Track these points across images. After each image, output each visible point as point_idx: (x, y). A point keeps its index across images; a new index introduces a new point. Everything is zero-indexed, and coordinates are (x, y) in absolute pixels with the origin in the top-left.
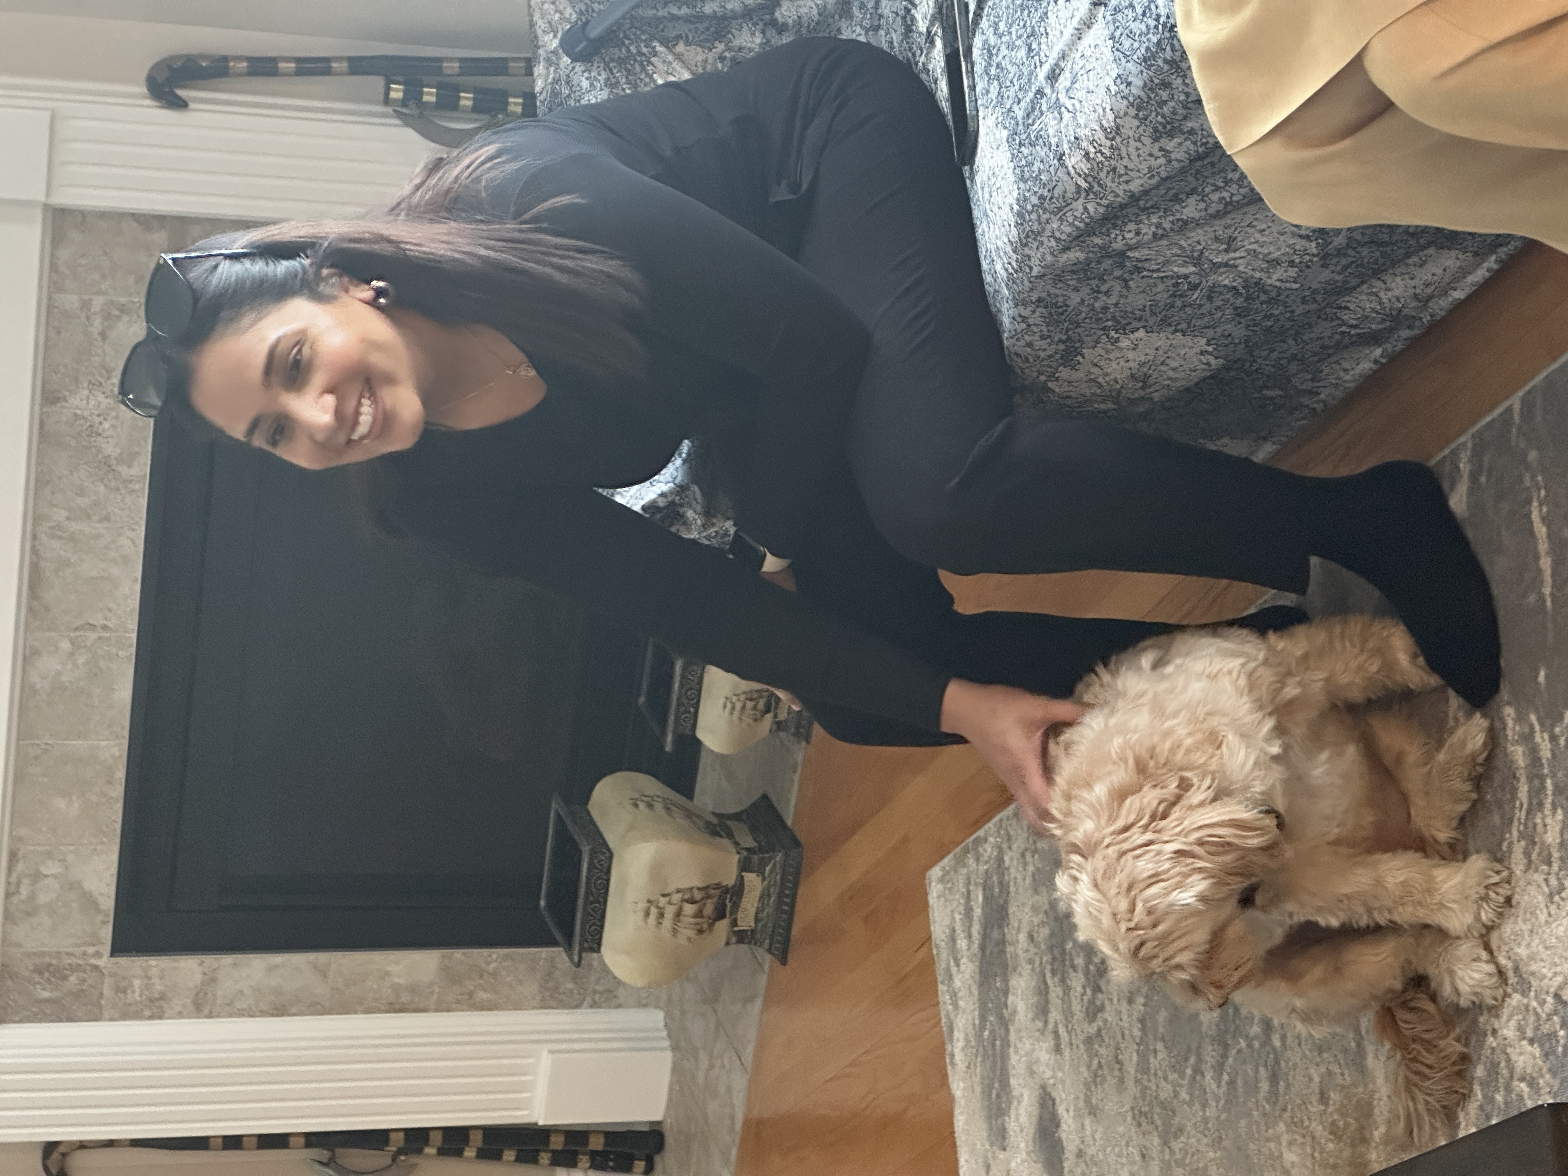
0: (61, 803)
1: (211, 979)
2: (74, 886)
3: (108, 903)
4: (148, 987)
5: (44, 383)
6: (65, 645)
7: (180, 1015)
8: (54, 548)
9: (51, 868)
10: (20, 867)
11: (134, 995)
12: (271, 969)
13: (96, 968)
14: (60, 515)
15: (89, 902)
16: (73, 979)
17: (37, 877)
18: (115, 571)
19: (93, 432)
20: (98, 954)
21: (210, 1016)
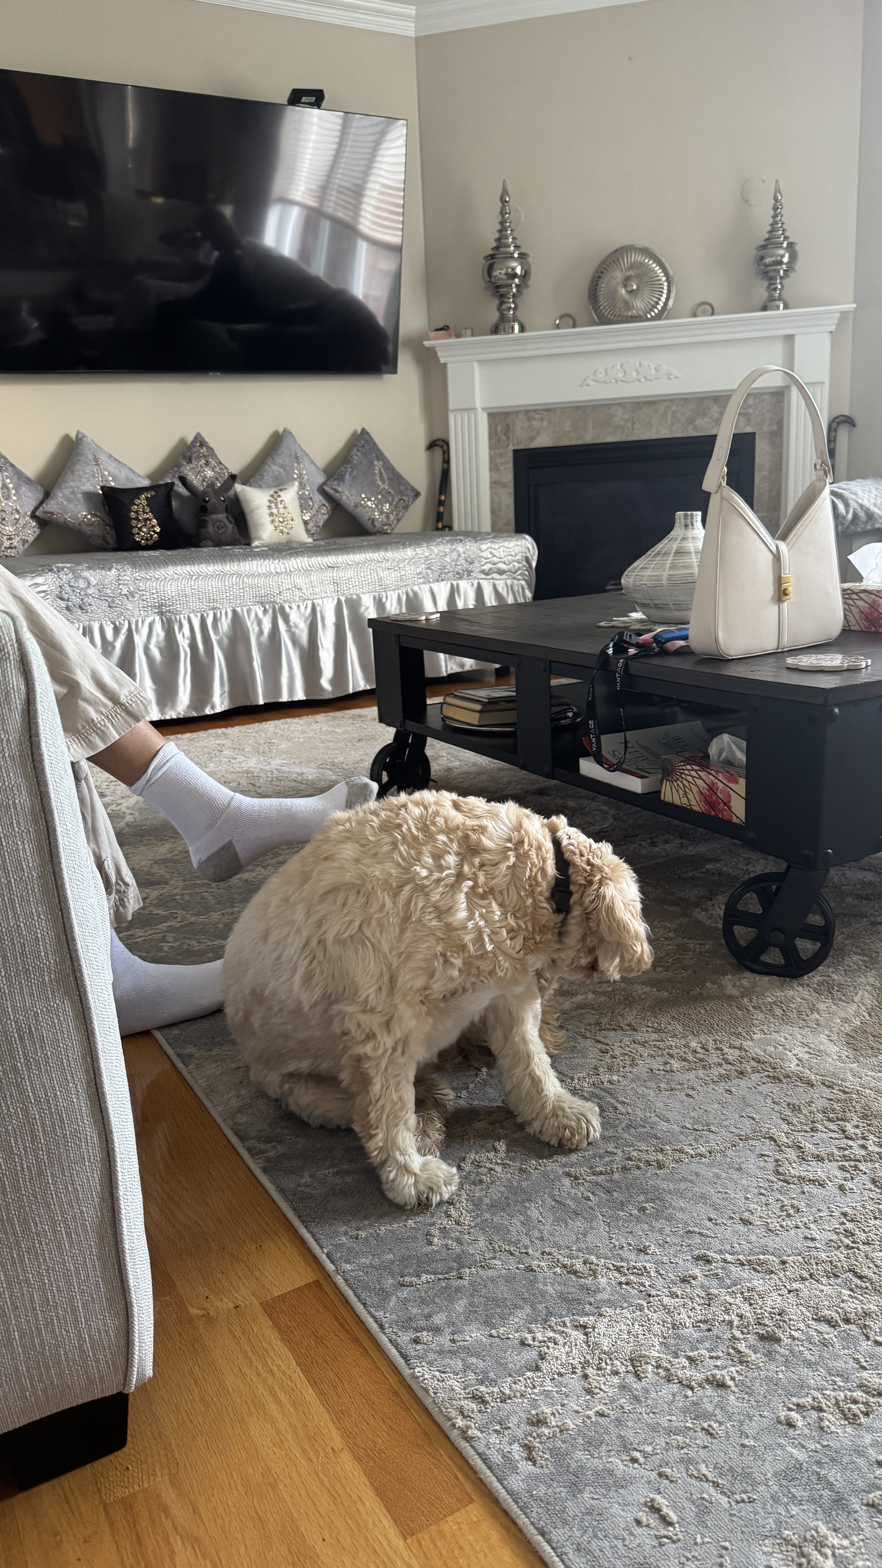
0: (569, 423)
1: (504, 486)
2: (538, 433)
3: (534, 445)
4: (502, 464)
5: (721, 397)
6: (626, 417)
7: (491, 477)
8: (662, 407)
9: (545, 423)
10: (545, 414)
11: (499, 460)
12: (508, 506)
13: (508, 445)
14: (674, 408)
15: (532, 439)
16: (504, 438)
17: (542, 420)
18: (654, 430)
19: (704, 415)
20: (513, 445)
21: (491, 488)
